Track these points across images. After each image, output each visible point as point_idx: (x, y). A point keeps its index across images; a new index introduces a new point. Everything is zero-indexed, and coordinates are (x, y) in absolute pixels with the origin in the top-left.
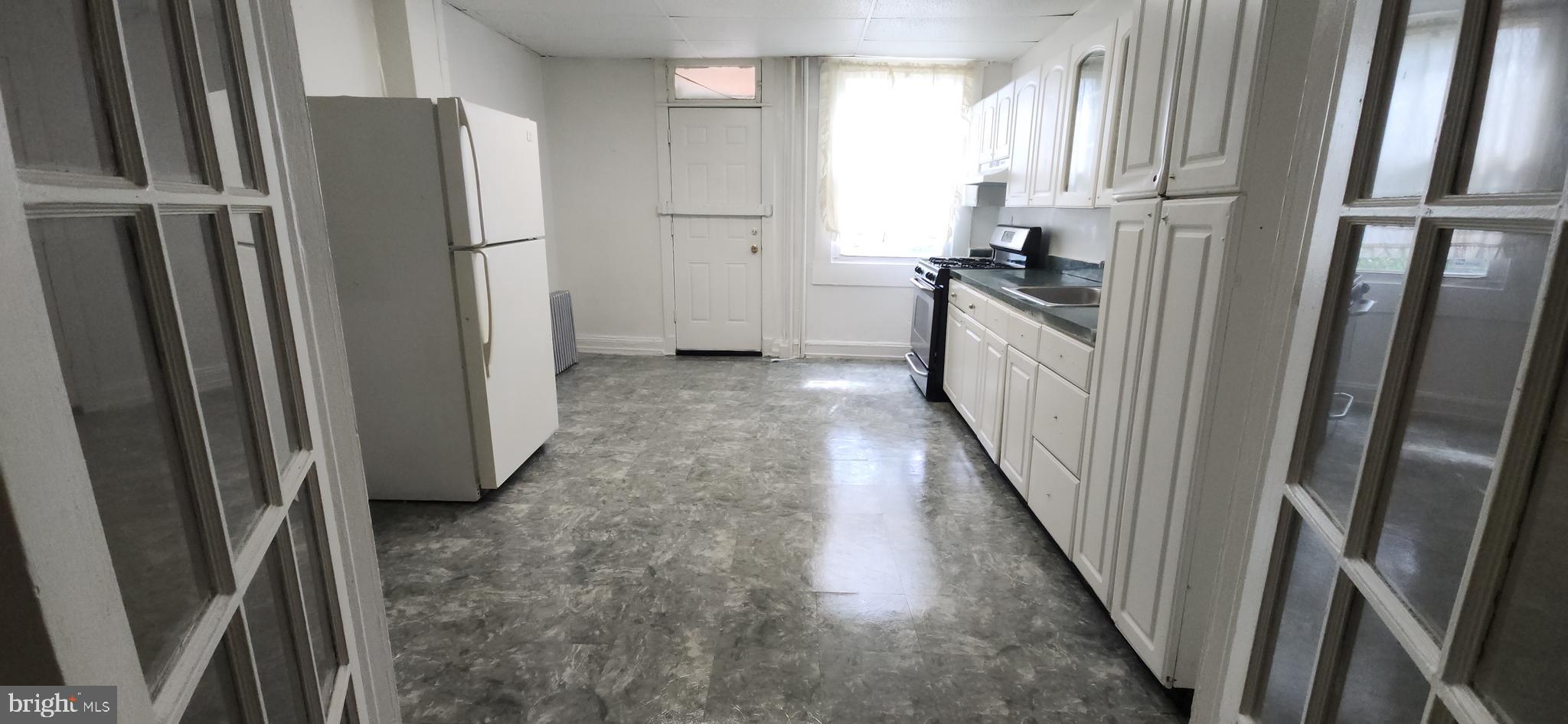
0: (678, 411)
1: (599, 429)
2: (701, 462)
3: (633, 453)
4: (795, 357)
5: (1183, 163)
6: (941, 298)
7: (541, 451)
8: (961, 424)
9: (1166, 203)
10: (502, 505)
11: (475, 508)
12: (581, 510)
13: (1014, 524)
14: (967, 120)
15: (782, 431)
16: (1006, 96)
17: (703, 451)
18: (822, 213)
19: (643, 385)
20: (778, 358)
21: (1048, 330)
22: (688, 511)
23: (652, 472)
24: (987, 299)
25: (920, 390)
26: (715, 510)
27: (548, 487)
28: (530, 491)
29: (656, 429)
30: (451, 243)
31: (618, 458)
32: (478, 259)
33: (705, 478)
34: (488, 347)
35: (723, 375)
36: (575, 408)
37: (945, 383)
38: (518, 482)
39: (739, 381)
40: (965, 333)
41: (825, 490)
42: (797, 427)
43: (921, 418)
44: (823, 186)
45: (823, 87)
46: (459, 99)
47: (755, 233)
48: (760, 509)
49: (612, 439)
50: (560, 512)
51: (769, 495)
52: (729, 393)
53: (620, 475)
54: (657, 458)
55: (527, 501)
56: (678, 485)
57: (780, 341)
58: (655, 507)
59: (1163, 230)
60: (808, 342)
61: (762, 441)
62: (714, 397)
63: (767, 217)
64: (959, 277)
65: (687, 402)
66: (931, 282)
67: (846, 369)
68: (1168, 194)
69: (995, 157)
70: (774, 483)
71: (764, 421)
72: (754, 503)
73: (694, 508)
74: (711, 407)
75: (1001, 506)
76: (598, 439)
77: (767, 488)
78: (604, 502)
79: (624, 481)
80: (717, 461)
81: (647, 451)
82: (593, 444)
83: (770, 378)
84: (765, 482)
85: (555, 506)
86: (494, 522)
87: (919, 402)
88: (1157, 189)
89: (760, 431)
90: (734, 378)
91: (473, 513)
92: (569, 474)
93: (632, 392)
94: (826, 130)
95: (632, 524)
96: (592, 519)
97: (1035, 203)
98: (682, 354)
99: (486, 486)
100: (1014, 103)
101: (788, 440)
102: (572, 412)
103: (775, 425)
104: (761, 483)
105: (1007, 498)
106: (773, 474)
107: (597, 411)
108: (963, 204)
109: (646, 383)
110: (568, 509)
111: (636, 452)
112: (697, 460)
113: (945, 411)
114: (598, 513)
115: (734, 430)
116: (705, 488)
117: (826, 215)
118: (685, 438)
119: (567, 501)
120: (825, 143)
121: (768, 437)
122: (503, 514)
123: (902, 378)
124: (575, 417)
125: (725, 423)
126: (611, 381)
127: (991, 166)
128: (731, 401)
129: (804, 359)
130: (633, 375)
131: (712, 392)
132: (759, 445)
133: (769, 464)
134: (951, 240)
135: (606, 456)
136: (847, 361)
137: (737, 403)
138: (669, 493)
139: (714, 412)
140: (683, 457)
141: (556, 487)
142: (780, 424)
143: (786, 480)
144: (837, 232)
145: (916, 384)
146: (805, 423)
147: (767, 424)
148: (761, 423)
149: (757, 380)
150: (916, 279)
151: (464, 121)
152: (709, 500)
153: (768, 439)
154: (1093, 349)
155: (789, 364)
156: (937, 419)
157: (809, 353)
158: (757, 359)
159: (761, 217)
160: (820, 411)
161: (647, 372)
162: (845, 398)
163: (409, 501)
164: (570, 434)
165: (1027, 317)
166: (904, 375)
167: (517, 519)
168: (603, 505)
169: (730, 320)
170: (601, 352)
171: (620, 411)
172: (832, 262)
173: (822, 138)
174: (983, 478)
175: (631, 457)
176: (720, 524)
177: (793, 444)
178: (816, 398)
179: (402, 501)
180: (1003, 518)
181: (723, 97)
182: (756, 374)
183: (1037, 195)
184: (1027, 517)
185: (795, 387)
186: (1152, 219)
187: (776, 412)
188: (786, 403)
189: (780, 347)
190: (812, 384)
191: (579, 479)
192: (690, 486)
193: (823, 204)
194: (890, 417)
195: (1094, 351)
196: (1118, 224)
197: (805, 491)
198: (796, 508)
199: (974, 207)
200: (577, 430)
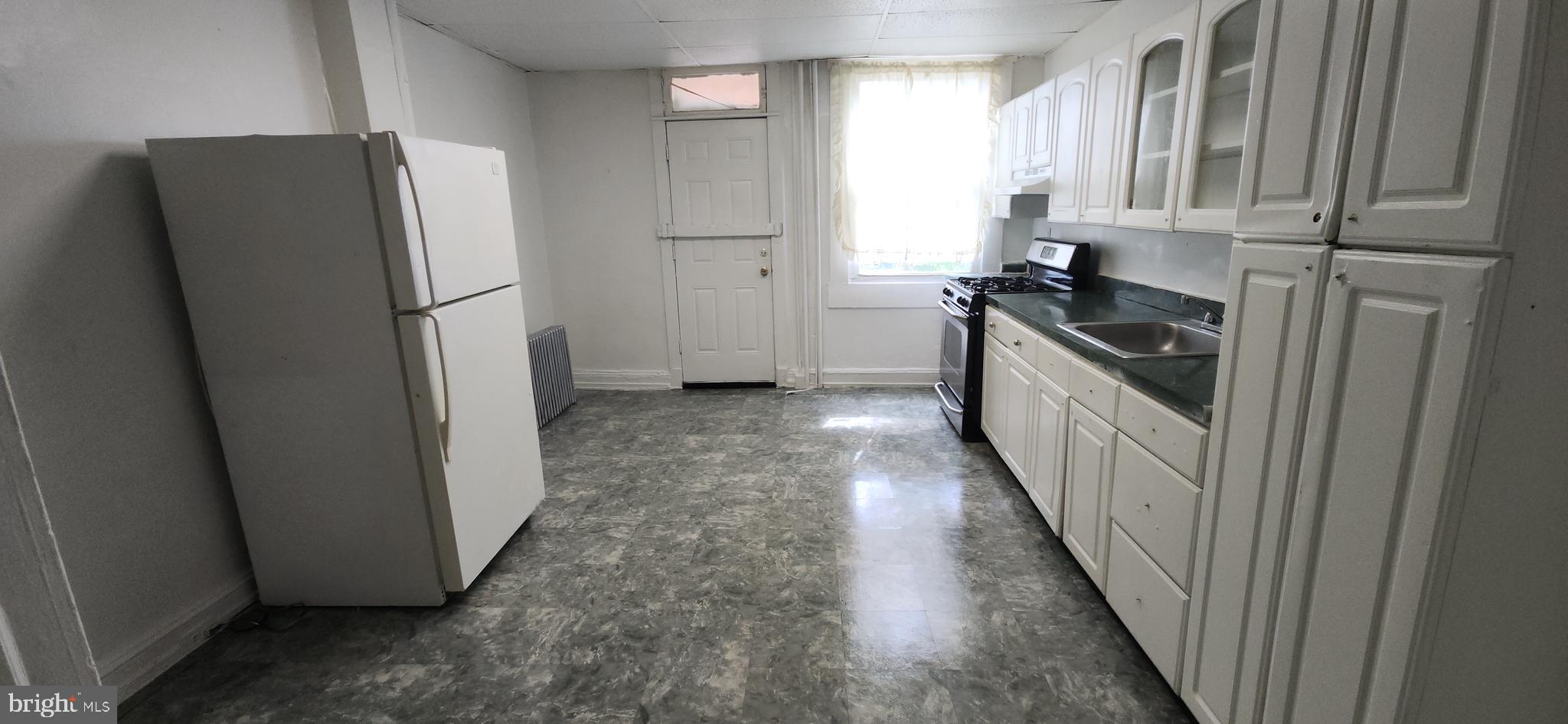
0: (682, 463)
1: (594, 492)
2: (708, 535)
3: (629, 526)
4: (811, 387)
5: (1373, 199)
6: (977, 326)
7: (526, 526)
8: (1005, 472)
9: (1339, 255)
10: (472, 609)
11: (440, 614)
12: (563, 614)
13: (1089, 623)
14: (996, 122)
15: (801, 488)
16: (1046, 95)
17: (711, 519)
18: (837, 230)
19: (645, 430)
20: (794, 389)
21: (1128, 390)
22: (691, 612)
23: (651, 552)
24: (1038, 336)
25: (953, 428)
26: (724, 609)
27: (528, 580)
28: (506, 587)
29: (658, 490)
30: (393, 306)
31: (612, 533)
32: (428, 326)
33: (713, 560)
34: (445, 427)
35: (734, 412)
36: (568, 463)
37: (984, 422)
38: (493, 572)
39: (751, 420)
40: (1009, 370)
41: (855, 573)
42: (817, 482)
43: (958, 466)
44: (838, 202)
45: (834, 93)
46: (393, 133)
47: (764, 254)
48: (779, 605)
49: (608, 505)
50: (539, 617)
51: (789, 583)
52: (740, 438)
53: (613, 558)
54: (659, 532)
55: (501, 603)
56: (681, 571)
57: (795, 370)
58: (655, 606)
59: (1335, 295)
60: (825, 370)
61: (778, 503)
62: (724, 443)
63: (777, 236)
64: (996, 305)
65: (694, 451)
66: (964, 308)
67: (870, 402)
68: (1341, 240)
69: (1033, 164)
70: (793, 564)
71: (779, 475)
72: (770, 597)
73: (699, 607)
74: (720, 457)
75: (1069, 594)
76: (591, 506)
77: (785, 572)
78: (592, 601)
79: (618, 567)
80: (727, 534)
81: (646, 522)
82: (585, 513)
83: (785, 416)
84: (783, 563)
85: (534, 610)
86: (458, 637)
87: (954, 443)
88: (1322, 234)
89: (775, 489)
90: (746, 416)
91: (436, 622)
92: (554, 558)
93: (633, 439)
94: (839, 139)
95: (625, 635)
96: (576, 628)
97: (1087, 220)
98: (687, 386)
99: (451, 588)
100: (1055, 103)
101: (808, 501)
102: (565, 469)
103: (793, 480)
104: (778, 565)
105: (1074, 581)
106: (792, 552)
107: (593, 466)
108: (994, 214)
109: (650, 426)
110: (549, 614)
111: (634, 523)
112: (705, 531)
113: (985, 455)
114: (584, 619)
115: (745, 488)
116: (712, 574)
117: (842, 232)
118: (691, 501)
119: (548, 600)
120: (838, 154)
121: (785, 497)
122: (471, 624)
123: (931, 411)
124: (567, 477)
125: (736, 479)
126: (611, 425)
127: (1027, 173)
128: (742, 448)
129: (822, 390)
130: (635, 416)
131: (722, 437)
132: (776, 509)
133: (787, 536)
134: (981, 255)
135: (599, 530)
136: (869, 390)
137: (749, 451)
138: (670, 584)
139: (724, 464)
140: (687, 529)
141: (538, 579)
142: (798, 478)
143: (809, 562)
144: (854, 251)
145: (948, 418)
146: (827, 476)
147: (784, 478)
148: (777, 478)
149: (771, 418)
150: (945, 302)
151: (401, 160)
152: (717, 595)
153: (786, 500)
154: (1206, 431)
155: (807, 397)
156: (976, 466)
157: (828, 383)
158: (771, 391)
159: (770, 237)
160: (843, 457)
161: (651, 413)
162: (870, 441)
163: (361, 607)
164: (560, 500)
165: (1099, 369)
166: (933, 406)
167: (486, 631)
168: (590, 606)
169: (740, 349)
170: (602, 388)
171: (618, 466)
172: (850, 283)
173: (834, 148)
174: (1042, 551)
175: (627, 531)
176: (730, 631)
177: (813, 506)
178: (838, 442)
179: (355, 607)
180: (1074, 614)
181: (725, 108)
182: (771, 411)
183: (1090, 210)
184: (1103, 612)
185: (813, 427)
186: (1313, 277)
187: (793, 463)
188: (804, 449)
189: (796, 378)
190: (832, 423)
191: (566, 565)
192: (695, 572)
193: (838, 219)
194: (923, 464)
195: (1208, 435)
196: (1246, 273)
197: (831, 576)
198: (821, 603)
199: (1005, 219)
200: (567, 494)
